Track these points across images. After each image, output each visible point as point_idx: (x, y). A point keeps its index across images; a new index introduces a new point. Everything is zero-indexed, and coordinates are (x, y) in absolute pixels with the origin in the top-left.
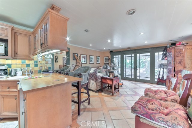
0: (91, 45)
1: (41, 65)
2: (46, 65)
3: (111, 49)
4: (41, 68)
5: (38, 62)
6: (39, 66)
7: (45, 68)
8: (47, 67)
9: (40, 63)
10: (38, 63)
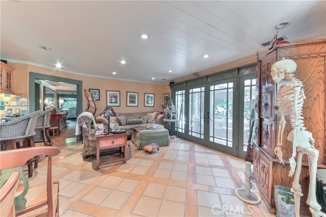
0: (114, 73)
1: (9, 107)
2: (17, 107)
3: (169, 78)
4: (9, 111)
5: (5, 102)
6: (6, 108)
7: (16, 112)
8: (19, 111)
9: (8, 104)
10: (5, 104)
